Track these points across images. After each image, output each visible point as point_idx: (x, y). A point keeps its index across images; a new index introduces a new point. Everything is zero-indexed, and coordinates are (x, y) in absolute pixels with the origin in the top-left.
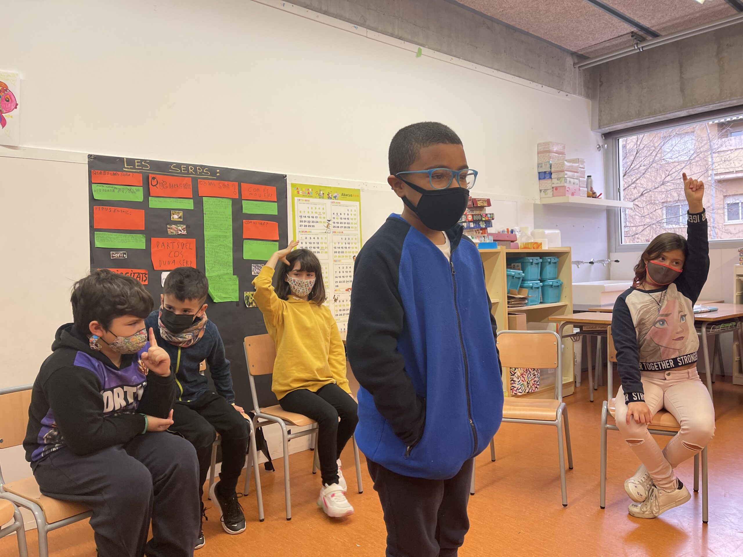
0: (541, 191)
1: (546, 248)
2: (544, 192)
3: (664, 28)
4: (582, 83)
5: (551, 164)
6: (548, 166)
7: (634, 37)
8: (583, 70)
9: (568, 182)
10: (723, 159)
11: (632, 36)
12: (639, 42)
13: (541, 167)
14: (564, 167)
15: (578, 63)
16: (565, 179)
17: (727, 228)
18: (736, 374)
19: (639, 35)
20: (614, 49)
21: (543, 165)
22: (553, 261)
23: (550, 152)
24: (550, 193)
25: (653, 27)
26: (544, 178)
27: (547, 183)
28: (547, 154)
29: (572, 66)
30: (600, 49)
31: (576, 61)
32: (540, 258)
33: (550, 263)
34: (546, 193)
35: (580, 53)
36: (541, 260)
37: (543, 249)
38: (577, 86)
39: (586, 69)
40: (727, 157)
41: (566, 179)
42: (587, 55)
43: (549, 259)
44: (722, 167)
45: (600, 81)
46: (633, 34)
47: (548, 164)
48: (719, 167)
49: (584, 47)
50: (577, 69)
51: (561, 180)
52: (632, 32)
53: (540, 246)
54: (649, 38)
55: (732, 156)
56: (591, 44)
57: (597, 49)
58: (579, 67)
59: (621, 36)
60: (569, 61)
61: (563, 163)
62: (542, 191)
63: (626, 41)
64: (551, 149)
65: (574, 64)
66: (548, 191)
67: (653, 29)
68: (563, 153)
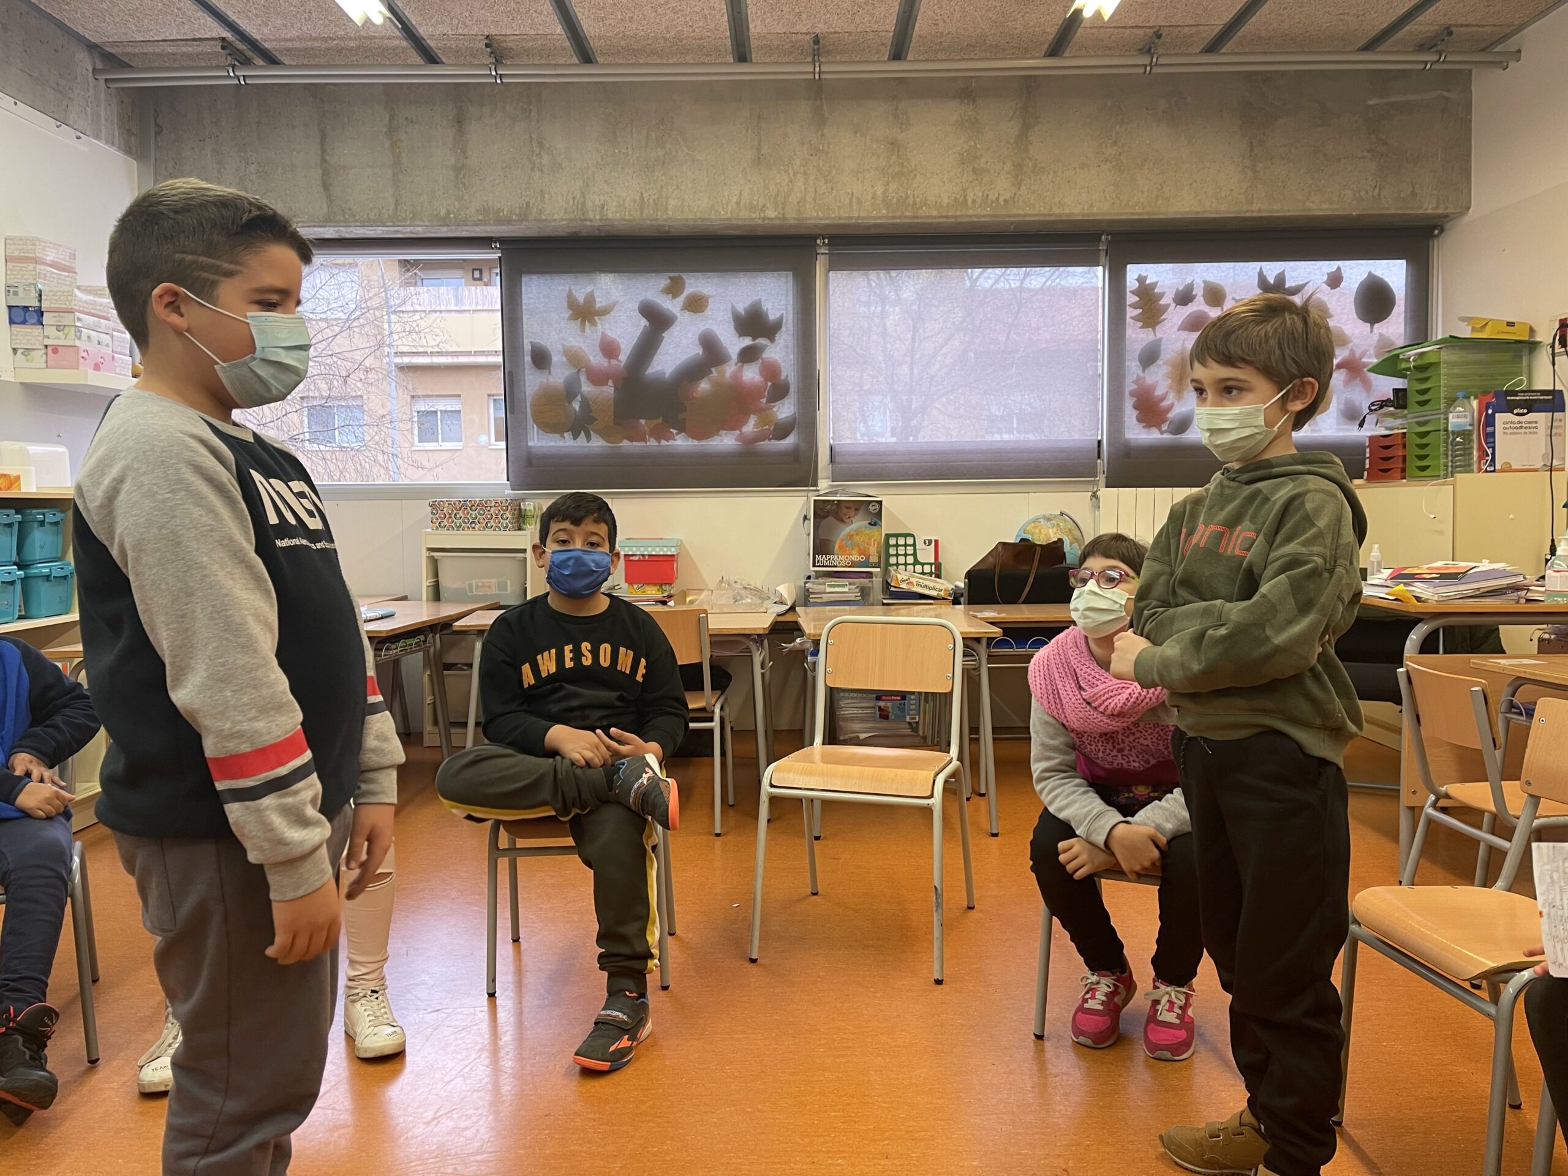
0: (15, 350)
1: (29, 488)
2: (22, 353)
3: (288, 50)
4: (115, 120)
5: (41, 291)
6: (35, 295)
7: (228, 51)
8: (117, 89)
9: (84, 337)
10: (407, 329)
11: (223, 48)
12: (236, 63)
13: (16, 293)
14: (74, 302)
15: (102, 71)
16: (78, 330)
17: (416, 457)
18: (428, 727)
19: (238, 50)
20: (184, 63)
21: (20, 290)
22: (50, 518)
23: (36, 261)
24: (39, 357)
25: (265, 41)
26: (24, 322)
27: (29, 334)
28: (31, 266)
29: (90, 74)
30: (154, 54)
31: (99, 66)
32: (17, 513)
33: (42, 523)
34: (29, 357)
35: (108, 49)
36: (19, 517)
37: (23, 490)
38: (103, 121)
39: (123, 89)
40: (414, 325)
41: (81, 332)
42: (126, 60)
43: (39, 514)
44: (406, 343)
45: (157, 125)
46: (224, 43)
47: (33, 288)
48: (400, 342)
49: (116, 39)
50: (102, 84)
51: (66, 330)
52: (223, 39)
53: (15, 482)
54: (259, 62)
55: (423, 324)
56: (132, 37)
57: (146, 51)
58: (106, 80)
59: (200, 39)
60: (84, 62)
61: (72, 294)
62: (19, 352)
63: (208, 53)
64: (38, 255)
65: (94, 70)
66: (33, 353)
67: (267, 45)
68: (71, 270)
